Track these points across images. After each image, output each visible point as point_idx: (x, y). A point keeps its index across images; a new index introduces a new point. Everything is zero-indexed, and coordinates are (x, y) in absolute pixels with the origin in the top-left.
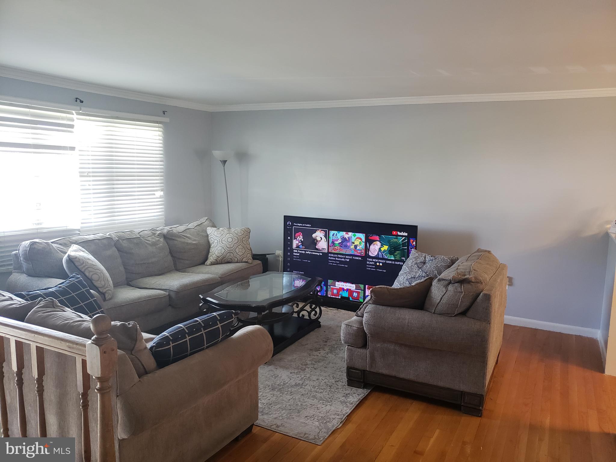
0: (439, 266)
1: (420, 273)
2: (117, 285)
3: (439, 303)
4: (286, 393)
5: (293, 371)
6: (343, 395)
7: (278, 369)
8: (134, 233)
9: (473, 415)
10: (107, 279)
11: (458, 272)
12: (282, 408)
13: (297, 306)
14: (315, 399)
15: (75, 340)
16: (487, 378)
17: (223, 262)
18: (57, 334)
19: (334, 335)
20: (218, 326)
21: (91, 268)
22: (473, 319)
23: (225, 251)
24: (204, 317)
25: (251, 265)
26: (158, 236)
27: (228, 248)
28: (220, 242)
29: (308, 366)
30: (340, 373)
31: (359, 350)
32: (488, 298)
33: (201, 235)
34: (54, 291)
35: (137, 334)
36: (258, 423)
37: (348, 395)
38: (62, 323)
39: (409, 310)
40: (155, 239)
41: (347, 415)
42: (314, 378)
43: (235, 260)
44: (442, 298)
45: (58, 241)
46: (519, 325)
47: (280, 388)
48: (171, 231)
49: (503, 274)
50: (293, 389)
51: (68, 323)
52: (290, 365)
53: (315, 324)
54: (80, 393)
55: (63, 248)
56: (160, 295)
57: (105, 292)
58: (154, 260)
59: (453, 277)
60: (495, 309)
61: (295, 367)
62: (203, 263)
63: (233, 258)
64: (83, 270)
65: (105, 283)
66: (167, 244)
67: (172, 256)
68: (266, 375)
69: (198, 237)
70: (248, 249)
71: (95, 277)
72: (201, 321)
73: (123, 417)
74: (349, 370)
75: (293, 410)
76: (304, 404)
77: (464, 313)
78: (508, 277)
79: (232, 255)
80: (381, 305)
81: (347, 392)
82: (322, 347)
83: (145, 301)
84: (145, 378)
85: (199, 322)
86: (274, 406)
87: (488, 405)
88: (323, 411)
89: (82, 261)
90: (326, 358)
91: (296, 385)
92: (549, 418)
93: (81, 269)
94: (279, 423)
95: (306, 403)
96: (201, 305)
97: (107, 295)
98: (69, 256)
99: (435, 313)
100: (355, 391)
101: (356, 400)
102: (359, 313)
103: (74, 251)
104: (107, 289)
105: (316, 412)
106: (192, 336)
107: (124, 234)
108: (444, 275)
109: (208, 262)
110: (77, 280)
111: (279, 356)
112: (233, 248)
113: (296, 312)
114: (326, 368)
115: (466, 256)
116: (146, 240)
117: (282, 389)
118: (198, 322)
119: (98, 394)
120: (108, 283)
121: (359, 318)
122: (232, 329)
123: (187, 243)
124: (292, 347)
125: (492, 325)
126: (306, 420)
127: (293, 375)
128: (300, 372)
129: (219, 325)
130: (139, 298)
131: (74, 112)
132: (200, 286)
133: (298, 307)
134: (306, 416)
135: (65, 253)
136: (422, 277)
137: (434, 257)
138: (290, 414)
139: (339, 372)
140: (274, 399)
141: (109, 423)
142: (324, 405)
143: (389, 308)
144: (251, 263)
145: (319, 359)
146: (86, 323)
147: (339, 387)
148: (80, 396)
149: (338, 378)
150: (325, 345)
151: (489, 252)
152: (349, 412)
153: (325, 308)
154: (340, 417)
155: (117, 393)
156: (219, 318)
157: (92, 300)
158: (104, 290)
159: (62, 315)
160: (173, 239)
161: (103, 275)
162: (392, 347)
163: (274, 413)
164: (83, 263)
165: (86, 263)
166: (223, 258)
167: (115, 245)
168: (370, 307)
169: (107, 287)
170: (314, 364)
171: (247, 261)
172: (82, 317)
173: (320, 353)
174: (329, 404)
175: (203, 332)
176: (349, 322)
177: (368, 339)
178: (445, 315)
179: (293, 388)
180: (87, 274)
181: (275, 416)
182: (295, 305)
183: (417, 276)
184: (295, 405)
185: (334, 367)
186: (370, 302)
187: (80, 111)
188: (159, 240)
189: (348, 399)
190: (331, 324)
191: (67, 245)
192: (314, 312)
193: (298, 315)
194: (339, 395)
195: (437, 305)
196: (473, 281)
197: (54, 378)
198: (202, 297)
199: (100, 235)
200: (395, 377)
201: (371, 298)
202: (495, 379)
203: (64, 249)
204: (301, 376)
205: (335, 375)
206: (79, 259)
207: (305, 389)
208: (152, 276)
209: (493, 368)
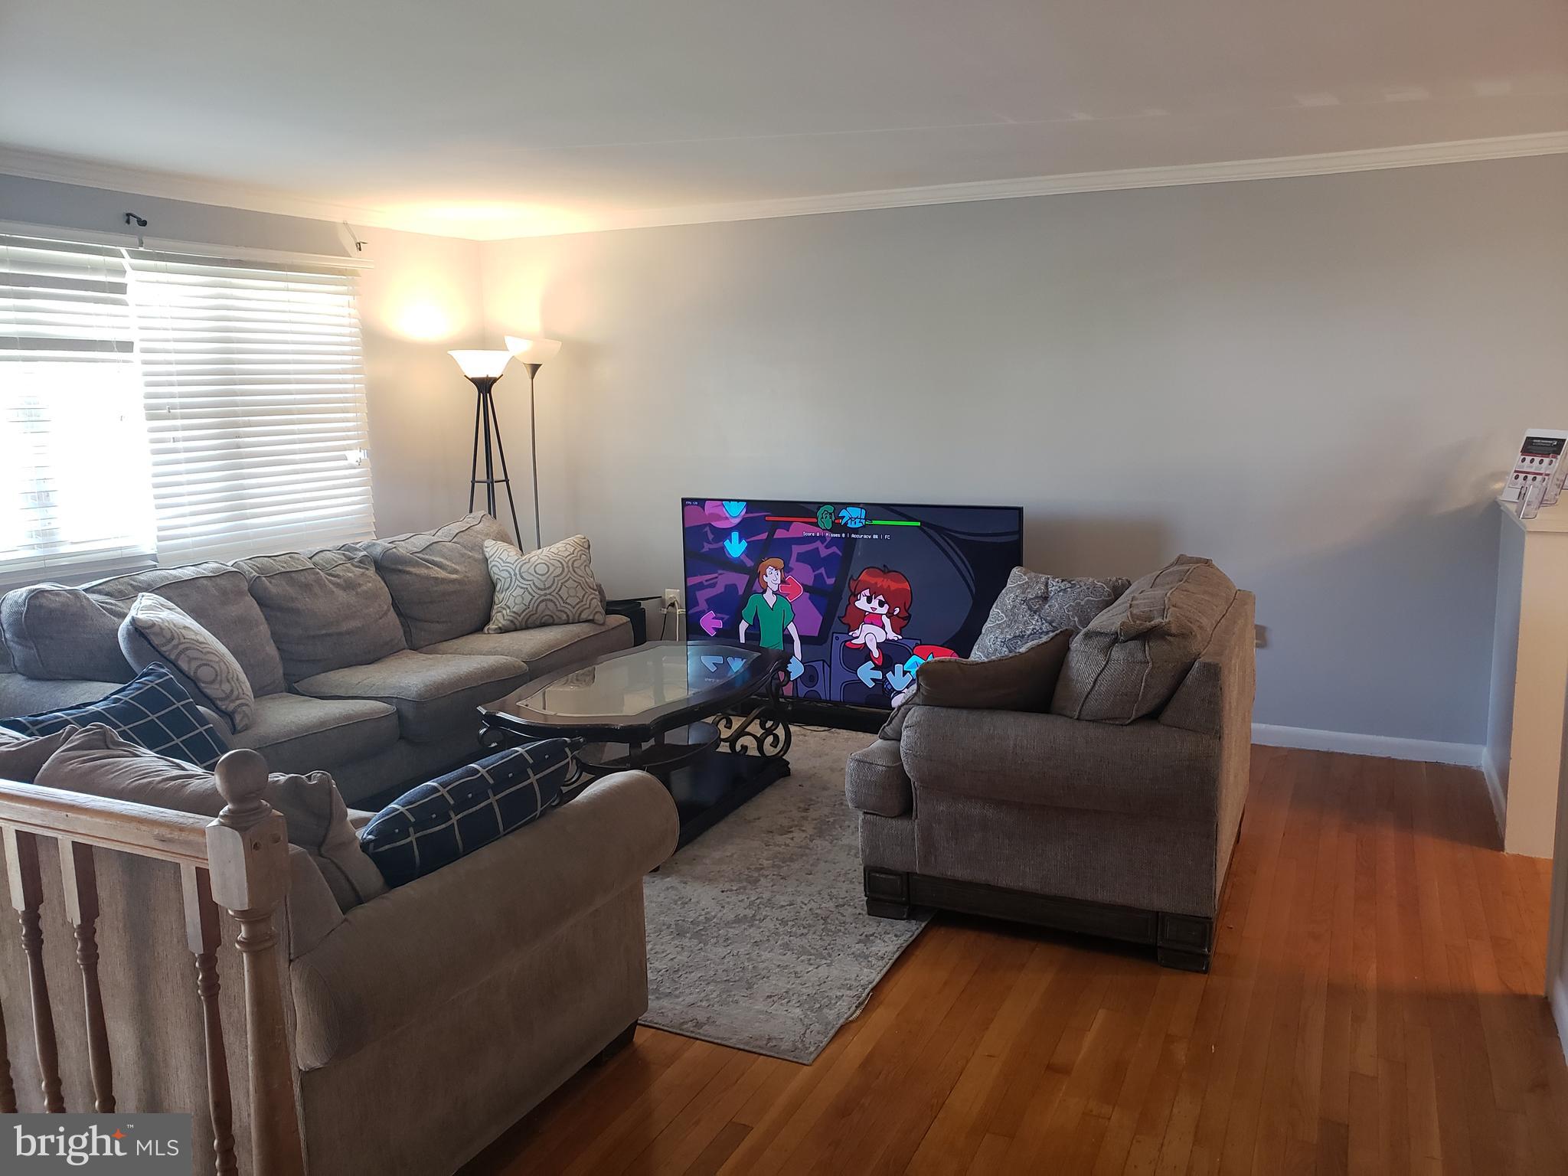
0: (1083, 603)
1: (1035, 623)
2: (261, 691)
3: (1089, 693)
4: (713, 941)
5: (727, 886)
6: (860, 937)
7: (689, 883)
8: (298, 559)
9: (1189, 970)
10: (235, 676)
11: (1134, 612)
12: (706, 980)
13: (728, 725)
14: (789, 953)
15: (176, 819)
16: (1217, 874)
17: (529, 626)
18: (126, 809)
19: (826, 793)
20: (529, 781)
21: (194, 649)
22: (1179, 728)
23: (532, 599)
24: (494, 760)
25: (602, 627)
26: (361, 563)
27: (539, 589)
28: (515, 575)
29: (766, 873)
30: (845, 886)
31: (894, 822)
32: (1213, 674)
33: (470, 558)
34: (102, 711)
35: (331, 802)
36: (649, 1019)
37: (871, 938)
38: (134, 784)
39: (1017, 714)
40: (354, 572)
41: (871, 986)
42: (783, 900)
43: (560, 618)
44: (1096, 680)
45: (100, 587)
46: (1284, 746)
47: (699, 931)
48: (394, 550)
49: (1246, 615)
50: (732, 930)
51: (150, 782)
52: (719, 872)
53: (774, 770)
54: (196, 955)
55: (117, 603)
56: (376, 713)
57: (234, 712)
58: (353, 624)
59: (1123, 624)
60: (1230, 703)
61: (731, 876)
62: (479, 629)
63: (555, 614)
64: (173, 657)
65: (232, 686)
66: (384, 584)
67: (399, 614)
68: (659, 900)
69: (464, 562)
70: (590, 588)
71: (205, 673)
72: (487, 771)
73: (309, 1014)
74: (869, 874)
75: (735, 981)
76: (762, 966)
77: (1153, 716)
78: (1257, 627)
79: (551, 605)
80: (944, 707)
81: (869, 930)
82: (796, 823)
83: (335, 731)
84: (360, 912)
85: (480, 774)
86: (686, 976)
87: (1223, 944)
88: (812, 979)
89: (171, 635)
90: (807, 851)
91: (738, 920)
92: (1374, 966)
93: (167, 653)
94: (701, 1016)
95: (766, 964)
96: (482, 732)
97: (238, 718)
98: (134, 621)
99: (1081, 717)
100: (888, 928)
101: (892, 948)
102: (888, 730)
103: (146, 608)
104: (238, 702)
105: (793, 984)
106: (465, 813)
107: (272, 561)
108: (1100, 622)
109: (492, 626)
110: (161, 680)
111: (691, 850)
112: (551, 590)
113: (725, 740)
114: (811, 874)
115: (1149, 575)
116: (330, 575)
117: (703, 933)
118: (478, 776)
119: (244, 955)
120: (239, 688)
121: (889, 742)
122: (565, 789)
123: (436, 579)
124: (722, 827)
125: (1225, 742)
126: (770, 1004)
127: (728, 897)
128: (745, 888)
129: (533, 779)
130: (323, 723)
131: (123, 250)
132: (475, 685)
133: (730, 728)
134: (767, 994)
135: (123, 616)
136: (1041, 633)
137: (1070, 582)
138: (727, 991)
139: (844, 882)
140: (683, 958)
141: (277, 1027)
142: (811, 964)
143: (965, 713)
144: (602, 622)
145: (792, 854)
146: (196, 782)
147: (848, 920)
148: (197, 964)
149: (842, 898)
150: (805, 818)
151: (1207, 562)
152: (877, 980)
153: (797, 728)
154: (852, 993)
155: (290, 954)
156: (531, 761)
157: (201, 729)
158: (231, 704)
159: (130, 765)
160: (400, 571)
161: (225, 667)
162: (976, 810)
163: (687, 991)
164: (172, 638)
165: (179, 639)
166: (530, 616)
167: (252, 591)
168: (915, 714)
169: (238, 698)
170: (780, 867)
171: (591, 618)
172: (184, 769)
173: (792, 839)
174: (825, 962)
175: (492, 800)
176: (866, 755)
177: (916, 794)
178: (1107, 721)
179: (731, 928)
180: (184, 666)
181: (690, 999)
182: (724, 722)
183: (1028, 633)
184: (737, 970)
185: (830, 871)
186: (917, 700)
187: (141, 249)
188: (363, 574)
189: (872, 947)
190: (814, 767)
191: (127, 595)
192: (770, 739)
193: (732, 747)
194: (849, 940)
195: (1086, 699)
196: (1174, 631)
197: (121, 925)
198: (484, 712)
199: (209, 567)
200: (988, 887)
201: (918, 689)
202: (1235, 880)
203: (120, 606)
204: (748, 898)
205: (833, 890)
206: (161, 628)
207: (761, 930)
208: (351, 666)
209: (1230, 852)
